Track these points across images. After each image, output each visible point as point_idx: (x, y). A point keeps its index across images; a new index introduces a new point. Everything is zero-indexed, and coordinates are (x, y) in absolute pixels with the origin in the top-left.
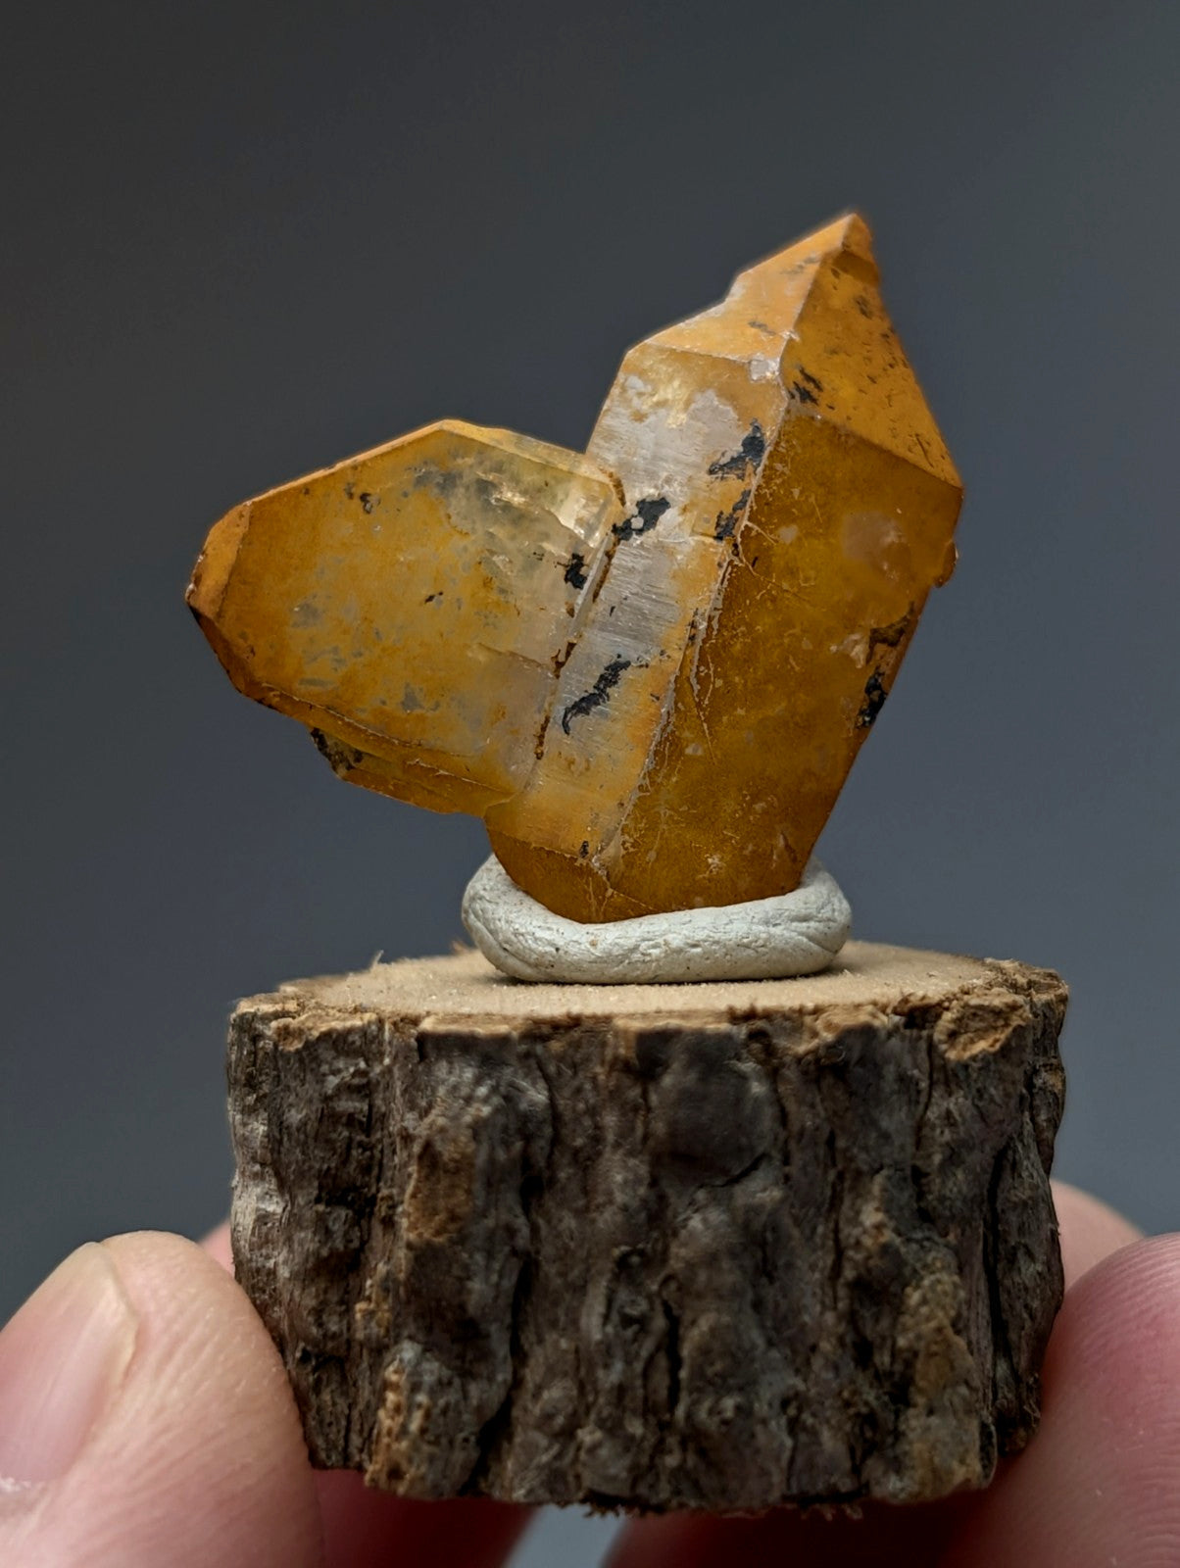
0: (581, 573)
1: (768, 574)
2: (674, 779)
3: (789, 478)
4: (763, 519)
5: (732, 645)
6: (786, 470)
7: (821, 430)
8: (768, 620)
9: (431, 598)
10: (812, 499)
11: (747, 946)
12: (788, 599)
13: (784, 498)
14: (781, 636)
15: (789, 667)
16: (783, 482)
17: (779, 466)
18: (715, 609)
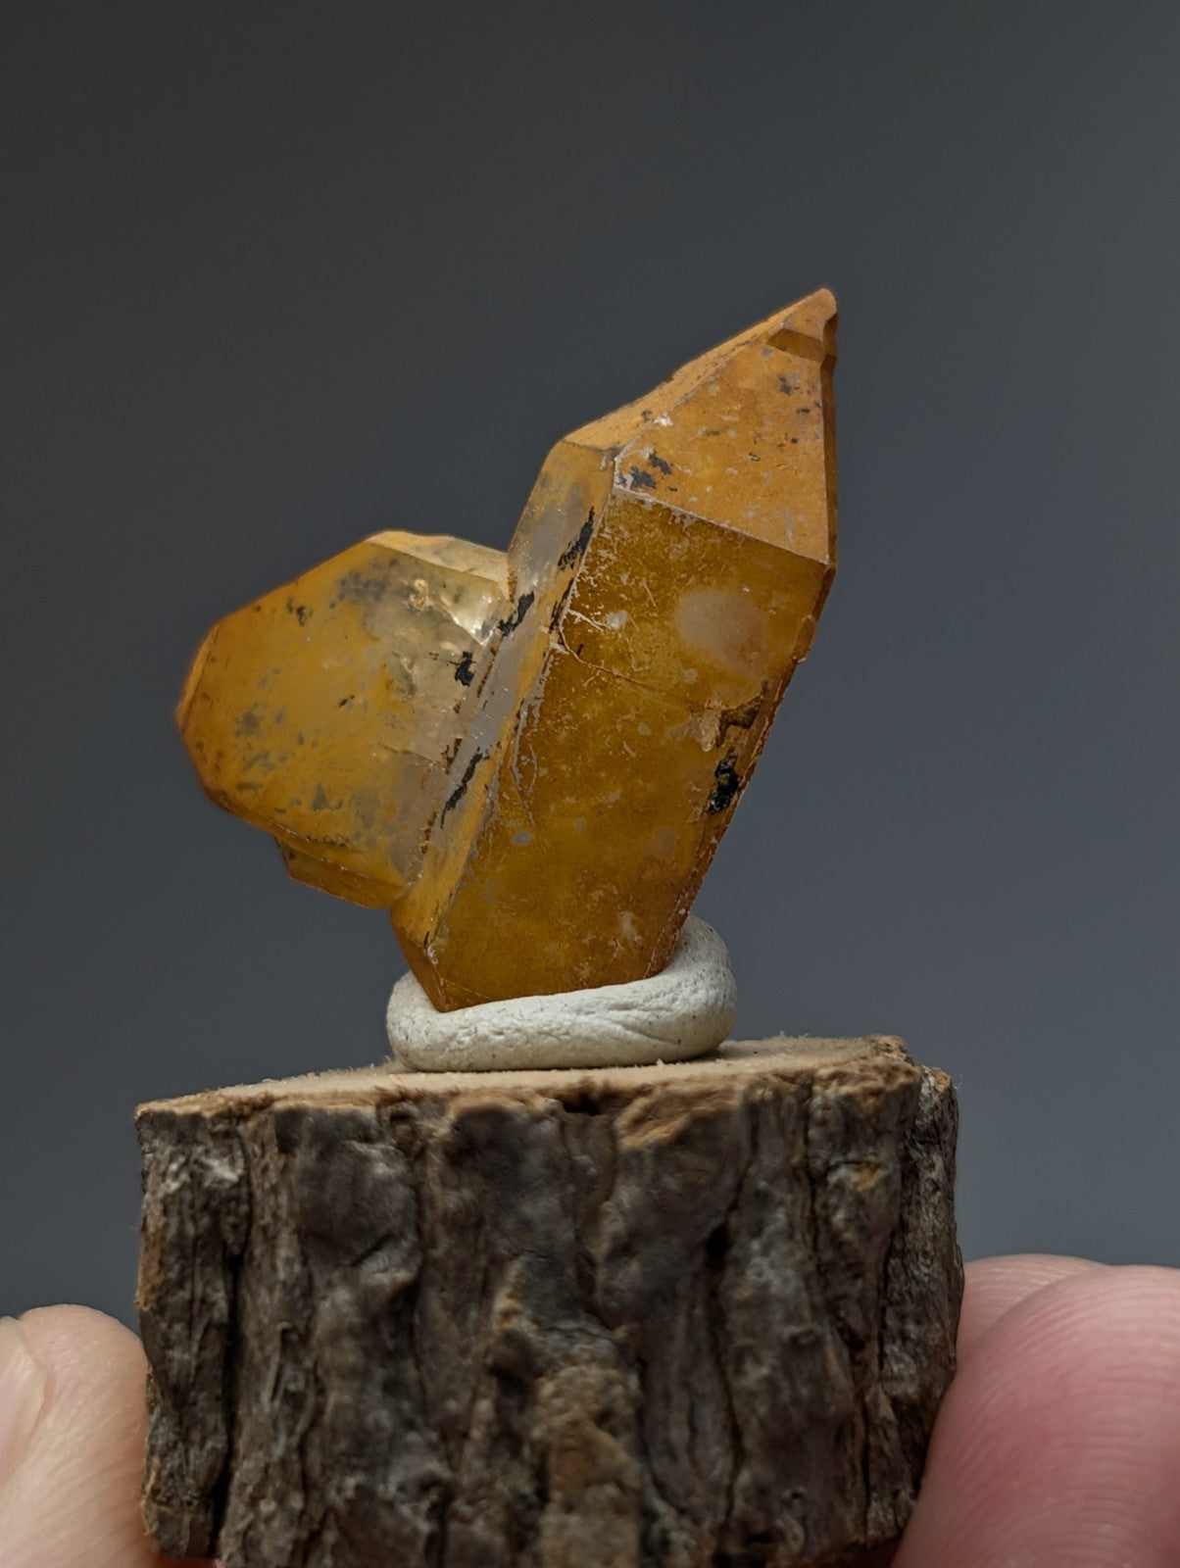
0: (470, 670)
1: (596, 661)
2: (499, 869)
3: (615, 564)
4: (587, 607)
5: (557, 733)
6: (611, 556)
7: (652, 513)
8: (597, 707)
9: (344, 702)
10: (643, 584)
11: (549, 1034)
12: (621, 685)
13: (611, 584)
14: (613, 722)
15: (623, 753)
16: (610, 568)
17: (603, 553)
18: (536, 698)
